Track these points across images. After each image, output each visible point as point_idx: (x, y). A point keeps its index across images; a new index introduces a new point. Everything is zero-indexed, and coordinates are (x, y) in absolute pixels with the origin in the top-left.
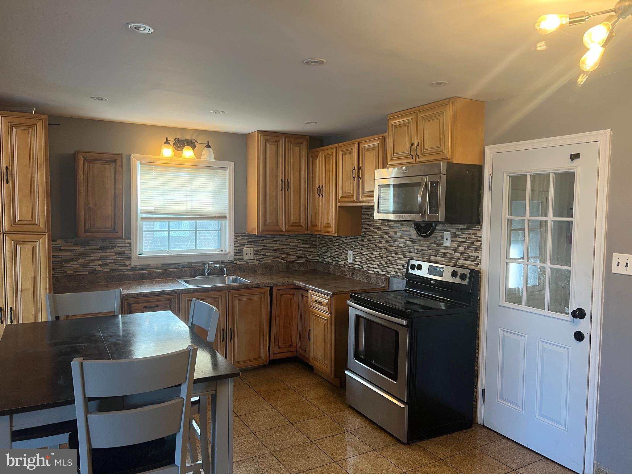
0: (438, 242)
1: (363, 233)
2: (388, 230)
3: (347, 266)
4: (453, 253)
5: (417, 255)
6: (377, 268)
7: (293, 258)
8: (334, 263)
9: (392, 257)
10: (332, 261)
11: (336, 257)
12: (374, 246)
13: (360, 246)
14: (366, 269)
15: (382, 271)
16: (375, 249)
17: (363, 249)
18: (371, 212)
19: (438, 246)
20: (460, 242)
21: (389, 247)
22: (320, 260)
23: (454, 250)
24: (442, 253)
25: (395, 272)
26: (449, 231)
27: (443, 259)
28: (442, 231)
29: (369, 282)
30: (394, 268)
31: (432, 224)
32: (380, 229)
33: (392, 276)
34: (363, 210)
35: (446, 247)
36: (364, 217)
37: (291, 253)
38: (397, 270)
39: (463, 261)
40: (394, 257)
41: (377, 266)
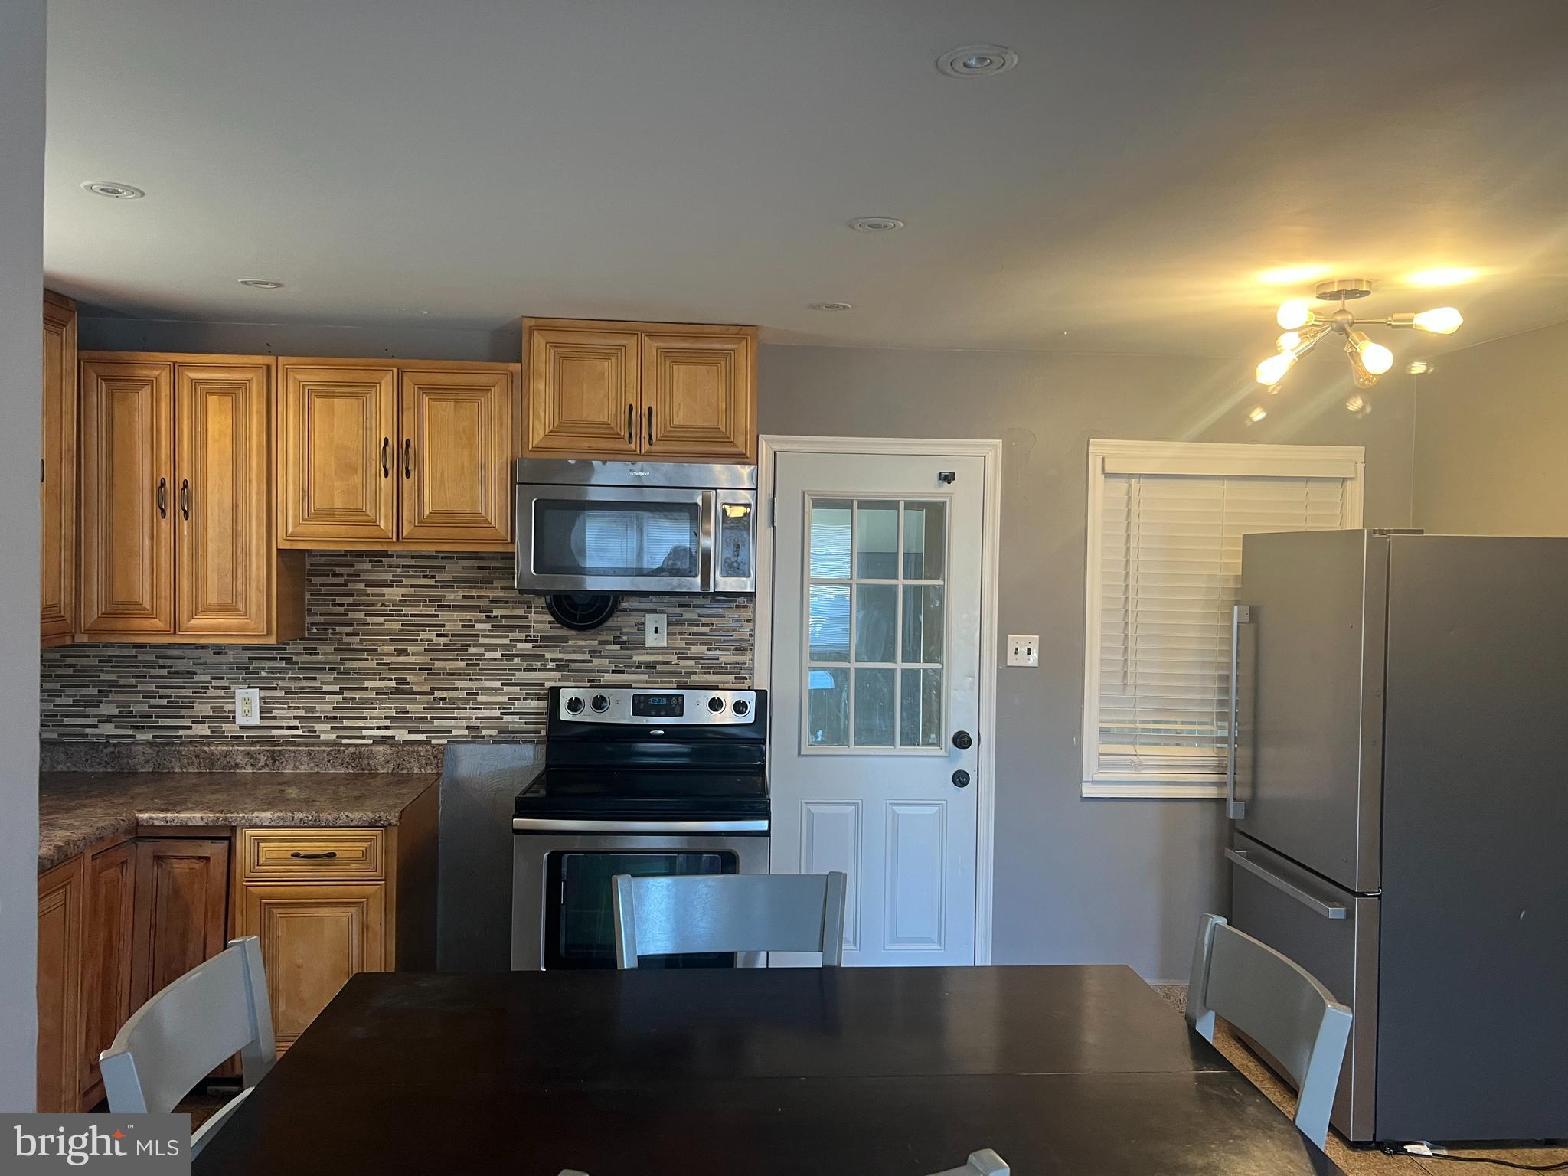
0: (625, 638)
1: (315, 631)
2: (437, 616)
3: (227, 737)
4: (676, 662)
6: (387, 728)
8: (147, 736)
9: (457, 689)
10: (130, 732)
11: (156, 717)
12: (373, 664)
13: (299, 669)
14: (334, 737)
15: (409, 733)
16: (375, 674)
17: (315, 679)
18: (353, 566)
19: (628, 649)
20: (694, 634)
21: (438, 664)
23: (676, 654)
24: (642, 663)
25: (468, 727)
26: (663, 612)
27: (646, 677)
28: (642, 614)
29: (363, 769)
30: (463, 718)
31: (606, 597)
32: (400, 615)
33: (453, 741)
34: (310, 561)
35: (651, 648)
38: (473, 723)
39: (704, 677)
40: (463, 689)
41: (387, 722)
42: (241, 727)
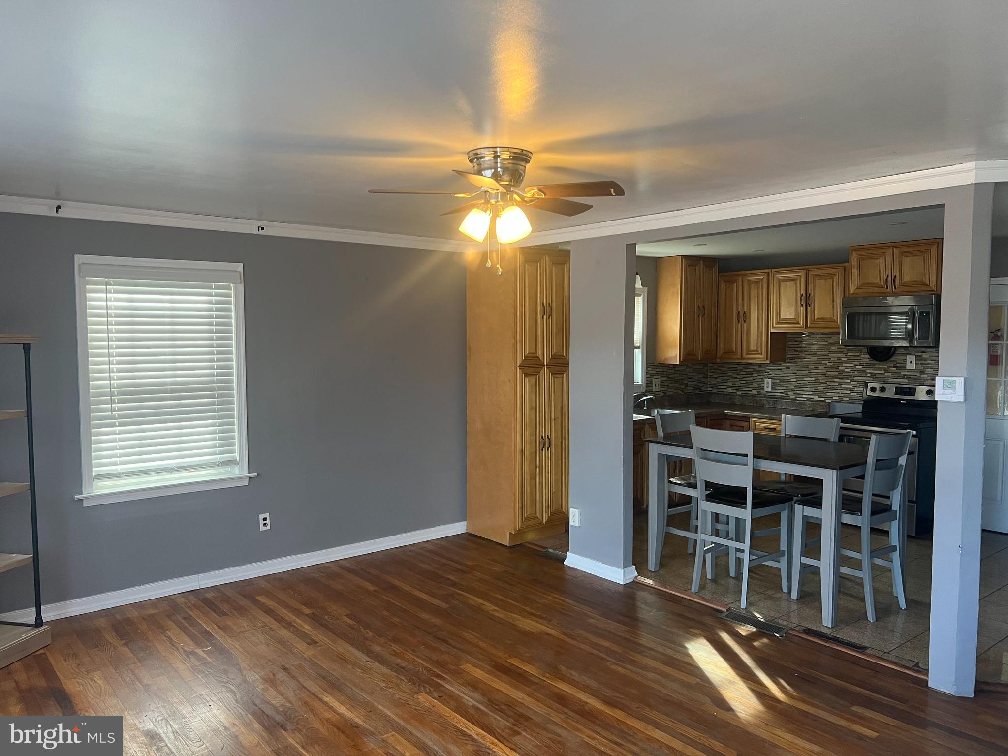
0: (898, 365)
1: (789, 360)
2: (829, 355)
3: (762, 395)
4: (920, 375)
5: (871, 378)
6: (811, 395)
7: (690, 390)
8: (739, 393)
9: (835, 382)
10: (735, 391)
11: (742, 387)
12: (807, 372)
13: (784, 373)
14: (793, 397)
15: (819, 397)
16: (807, 376)
17: (789, 376)
19: (899, 369)
20: (927, 364)
21: (829, 373)
22: (715, 391)
23: (919, 372)
24: (904, 375)
25: (838, 397)
26: (913, 354)
27: (906, 381)
28: (905, 355)
29: (802, 409)
30: (837, 393)
31: (891, 348)
32: (817, 355)
33: (833, 401)
34: (788, 336)
35: (909, 369)
36: (790, 343)
37: (688, 384)
38: (840, 395)
40: (837, 382)
41: (811, 393)
42: (766, 392)
